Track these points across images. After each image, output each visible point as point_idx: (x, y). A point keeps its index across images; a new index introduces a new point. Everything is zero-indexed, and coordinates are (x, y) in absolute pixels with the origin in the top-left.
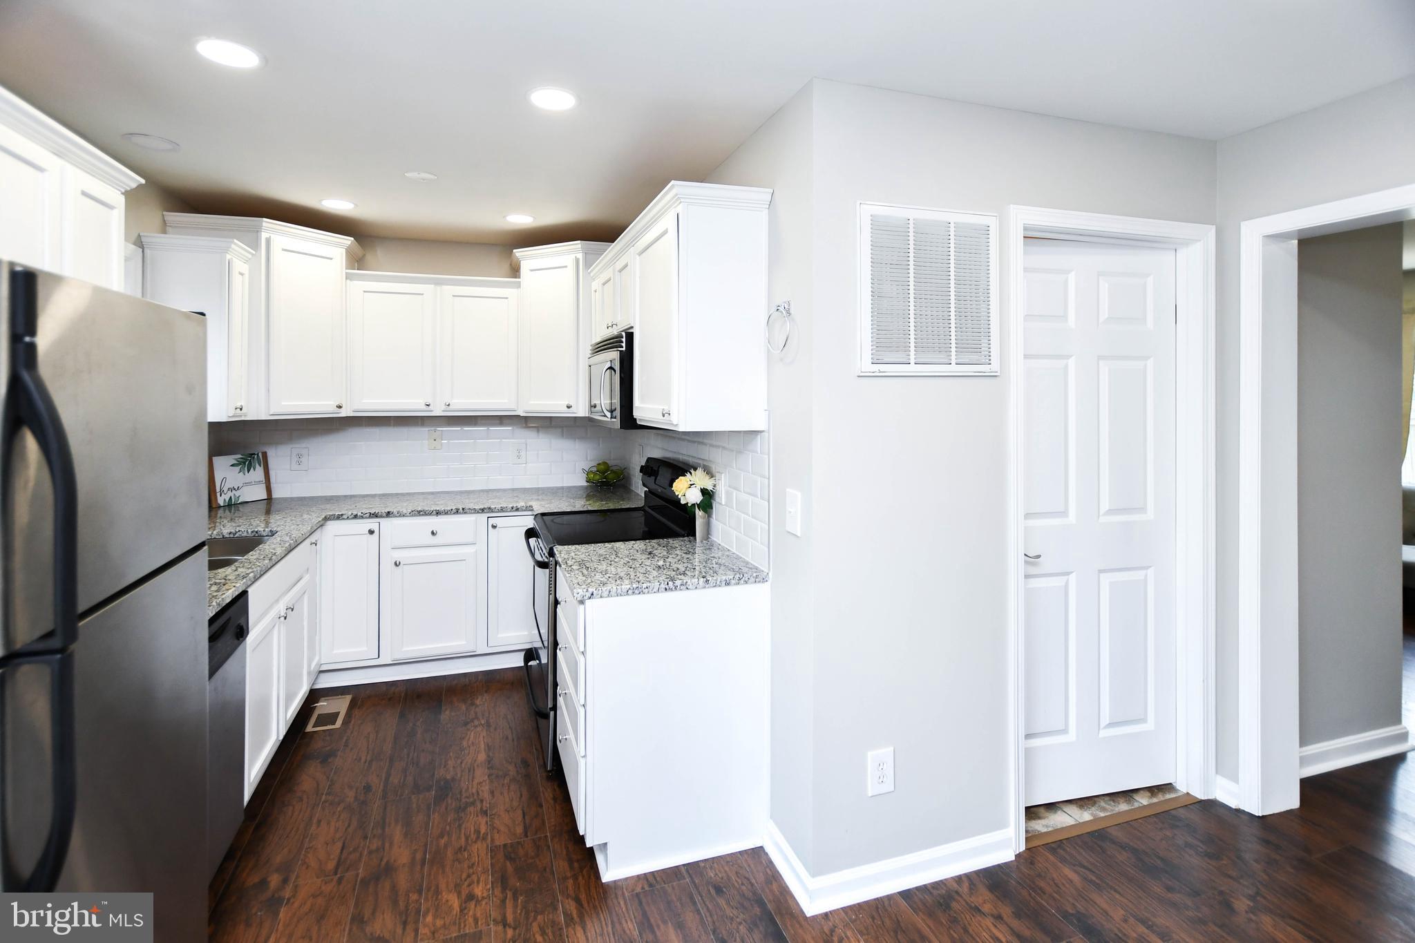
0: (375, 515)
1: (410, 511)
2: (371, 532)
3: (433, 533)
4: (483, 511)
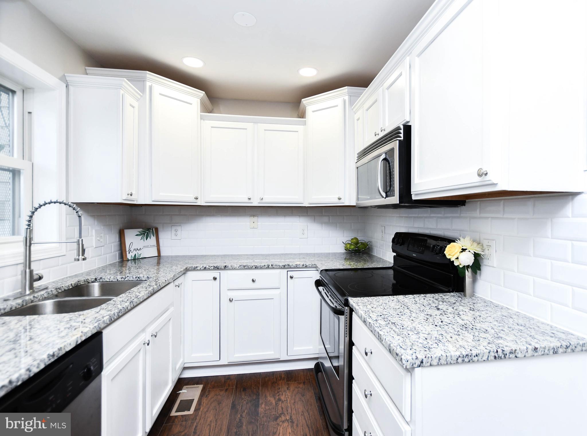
0: (217, 268)
1: (238, 266)
2: (215, 279)
3: (253, 281)
4: (284, 267)
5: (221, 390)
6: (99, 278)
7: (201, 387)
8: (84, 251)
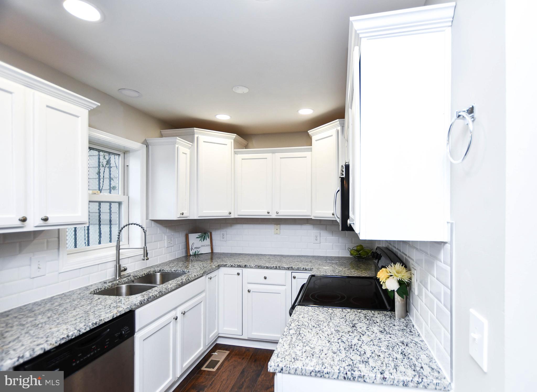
0: (239, 266)
1: (254, 265)
2: (238, 274)
3: (265, 278)
4: (288, 269)
5: (240, 358)
7: (228, 352)
8: (147, 254)
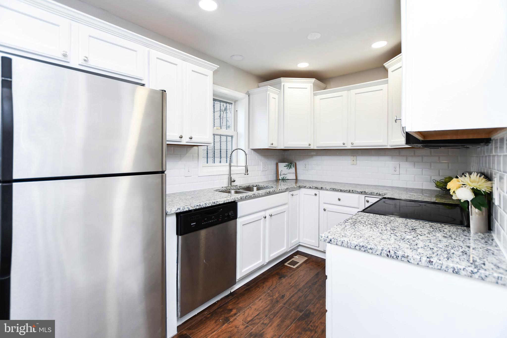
0: (316, 188)
1: (330, 188)
2: (316, 195)
3: (339, 200)
4: (361, 193)
6: (258, 185)
7: (306, 258)
8: (247, 170)
